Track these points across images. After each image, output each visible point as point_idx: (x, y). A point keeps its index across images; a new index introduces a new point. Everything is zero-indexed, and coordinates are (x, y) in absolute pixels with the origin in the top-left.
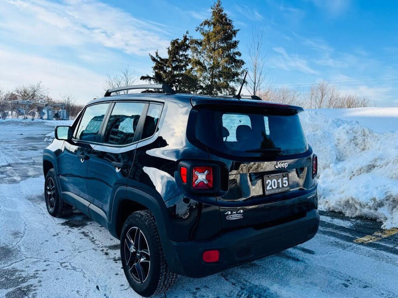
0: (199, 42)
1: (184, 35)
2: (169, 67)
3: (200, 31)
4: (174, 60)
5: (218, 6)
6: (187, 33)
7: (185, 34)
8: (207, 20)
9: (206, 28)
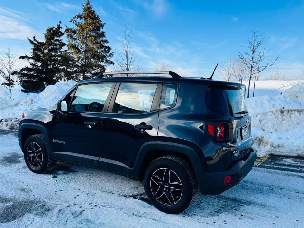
0: (73, 31)
1: (57, 24)
2: (46, 49)
3: (74, 23)
4: (50, 44)
5: (87, 4)
6: (60, 22)
7: (59, 23)
8: (79, 14)
9: (79, 20)
